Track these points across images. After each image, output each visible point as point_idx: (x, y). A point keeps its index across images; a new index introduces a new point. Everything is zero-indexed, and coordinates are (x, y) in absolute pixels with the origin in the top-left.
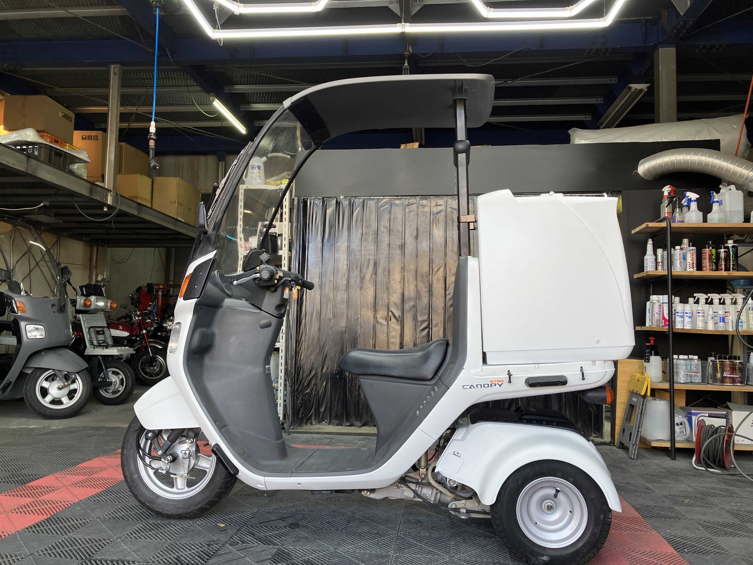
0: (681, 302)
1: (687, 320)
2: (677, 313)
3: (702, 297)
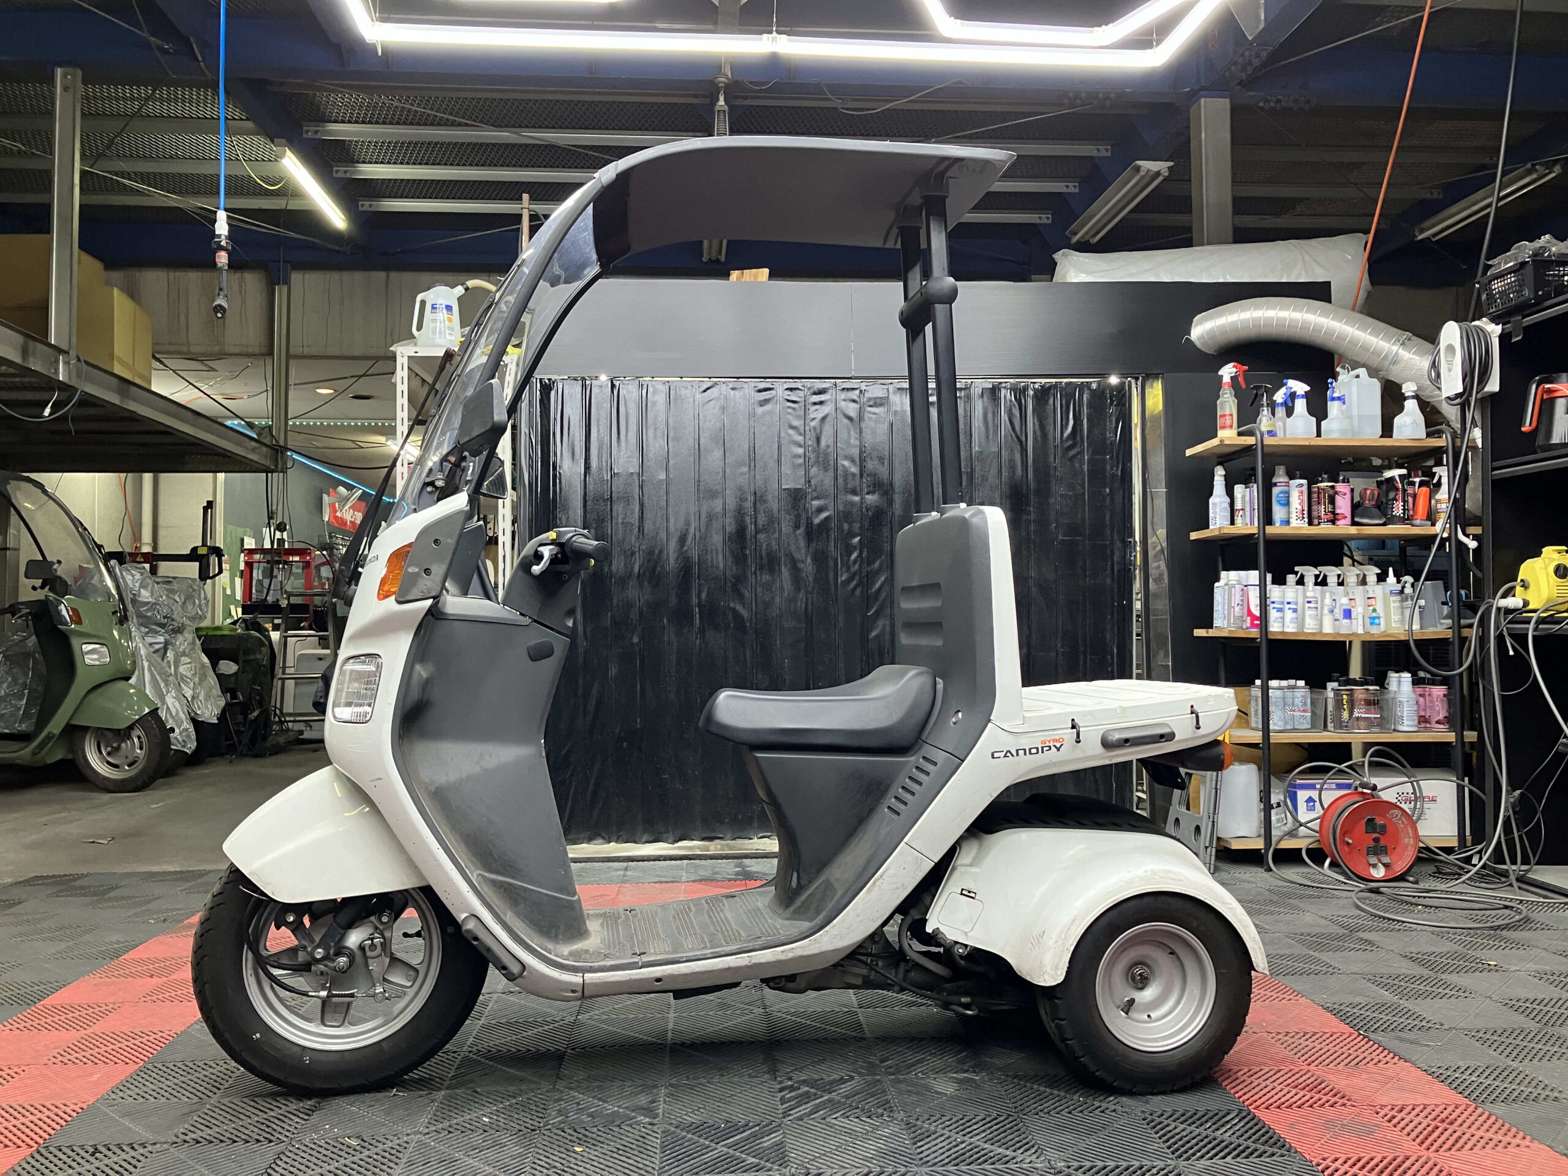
0: (1273, 583)
1: (1289, 615)
2: (1273, 603)
3: (1310, 573)
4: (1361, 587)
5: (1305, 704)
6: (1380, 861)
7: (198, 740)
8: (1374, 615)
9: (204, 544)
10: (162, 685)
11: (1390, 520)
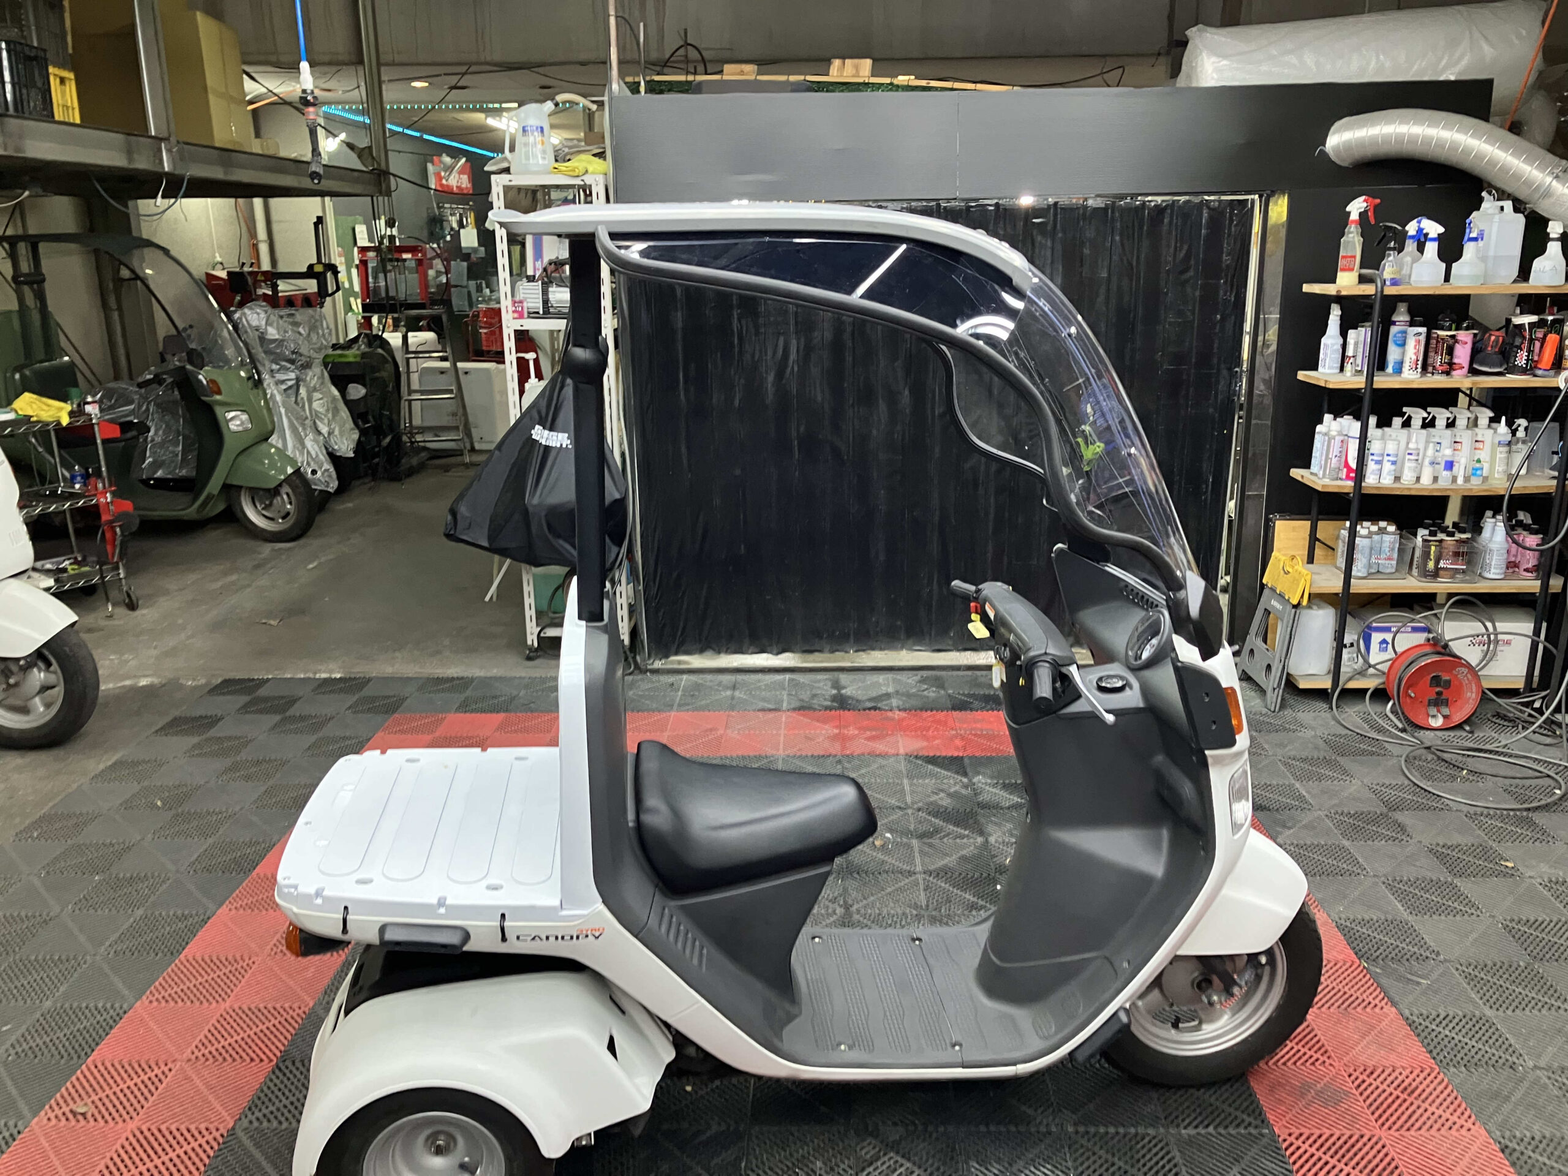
0: (1379, 425)
1: (1387, 467)
2: (1372, 455)
3: (1418, 415)
4: (1469, 432)
5: (1393, 549)
6: (1439, 711)
7: (339, 478)
8: (1478, 465)
9: (319, 261)
10: (300, 429)
11: (1513, 369)
